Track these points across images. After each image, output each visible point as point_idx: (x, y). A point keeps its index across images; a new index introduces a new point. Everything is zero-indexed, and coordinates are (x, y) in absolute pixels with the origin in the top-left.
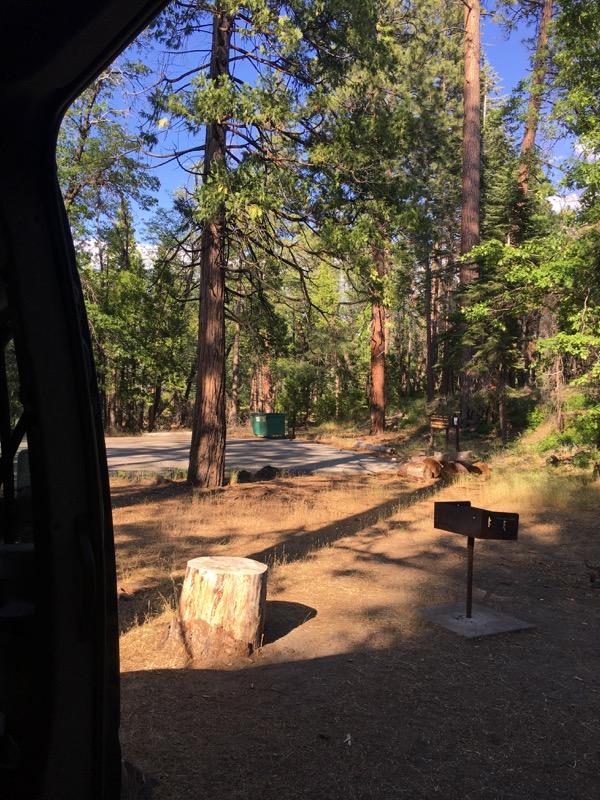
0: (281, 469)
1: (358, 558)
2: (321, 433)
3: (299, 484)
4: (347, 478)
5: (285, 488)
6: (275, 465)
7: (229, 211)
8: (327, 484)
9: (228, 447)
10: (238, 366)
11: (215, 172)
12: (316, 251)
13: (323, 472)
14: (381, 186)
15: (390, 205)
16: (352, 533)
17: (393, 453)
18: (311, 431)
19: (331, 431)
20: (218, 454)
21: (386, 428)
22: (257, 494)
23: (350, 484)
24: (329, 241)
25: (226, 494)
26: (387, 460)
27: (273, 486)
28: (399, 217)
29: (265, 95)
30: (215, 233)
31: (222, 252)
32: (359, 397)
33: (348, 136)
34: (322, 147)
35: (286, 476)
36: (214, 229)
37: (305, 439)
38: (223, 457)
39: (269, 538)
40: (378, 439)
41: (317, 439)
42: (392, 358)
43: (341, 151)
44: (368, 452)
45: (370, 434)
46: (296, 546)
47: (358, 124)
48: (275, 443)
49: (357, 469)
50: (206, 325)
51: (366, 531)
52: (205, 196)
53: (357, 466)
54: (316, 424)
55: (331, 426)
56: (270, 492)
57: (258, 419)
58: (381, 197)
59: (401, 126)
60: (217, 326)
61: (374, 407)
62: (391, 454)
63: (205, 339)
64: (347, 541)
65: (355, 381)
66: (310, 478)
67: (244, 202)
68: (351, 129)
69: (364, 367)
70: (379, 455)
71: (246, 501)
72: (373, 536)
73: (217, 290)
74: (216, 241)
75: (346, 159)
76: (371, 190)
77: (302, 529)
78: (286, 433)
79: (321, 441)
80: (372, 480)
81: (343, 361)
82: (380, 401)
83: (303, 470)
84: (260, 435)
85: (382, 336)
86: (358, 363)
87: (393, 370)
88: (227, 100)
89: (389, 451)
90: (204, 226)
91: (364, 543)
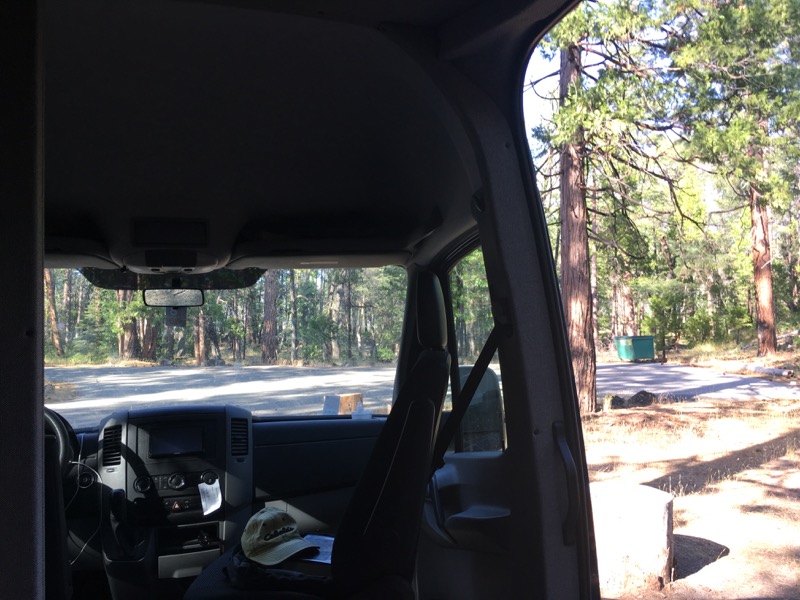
0: (658, 395)
1: (769, 493)
2: (698, 355)
3: (682, 410)
4: (739, 404)
5: (667, 414)
6: (649, 389)
7: (588, 130)
8: (716, 410)
9: (598, 371)
10: (596, 288)
11: (573, 94)
12: (687, 159)
13: (707, 398)
14: (761, 78)
15: (773, 97)
16: (756, 465)
17: (791, 376)
18: (685, 353)
19: (708, 354)
20: (589, 379)
21: (777, 348)
22: (635, 420)
23: (742, 411)
24: (702, 146)
25: (600, 420)
26: (784, 383)
27: (653, 413)
28: (785, 109)
29: (622, 8)
30: (575, 155)
31: (582, 173)
32: (740, 315)
33: (718, 32)
34: (689, 49)
35: (665, 401)
36: (572, 151)
37: (678, 362)
38: (594, 382)
39: (657, 467)
40: (770, 360)
41: (692, 362)
42: (779, 268)
43: (712, 49)
44: (759, 375)
45: (759, 354)
46: (690, 476)
47: (728, 17)
48: (646, 367)
49: (748, 394)
50: (569, 248)
51: (773, 463)
52: (563, 120)
53: (749, 391)
54: (690, 346)
55: (708, 347)
56: (650, 418)
57: (623, 342)
58: (761, 90)
59: (782, 11)
60: (581, 248)
61: (761, 324)
62: (788, 377)
63: (568, 262)
64: (751, 473)
65: (733, 297)
66: (692, 404)
67: (604, 119)
68: (721, 23)
69: (744, 281)
70: (773, 378)
71: (624, 428)
72: (783, 469)
73: (578, 211)
74: (575, 163)
75: (719, 56)
76: (749, 84)
77: (693, 459)
78: (656, 357)
79: (699, 364)
80: (770, 406)
81: (716, 276)
82: (769, 318)
83: (683, 396)
84: (626, 359)
85: (766, 244)
86: (735, 277)
87: (781, 282)
88: (583, 21)
89: (785, 373)
90: (562, 149)
91: (774, 477)
